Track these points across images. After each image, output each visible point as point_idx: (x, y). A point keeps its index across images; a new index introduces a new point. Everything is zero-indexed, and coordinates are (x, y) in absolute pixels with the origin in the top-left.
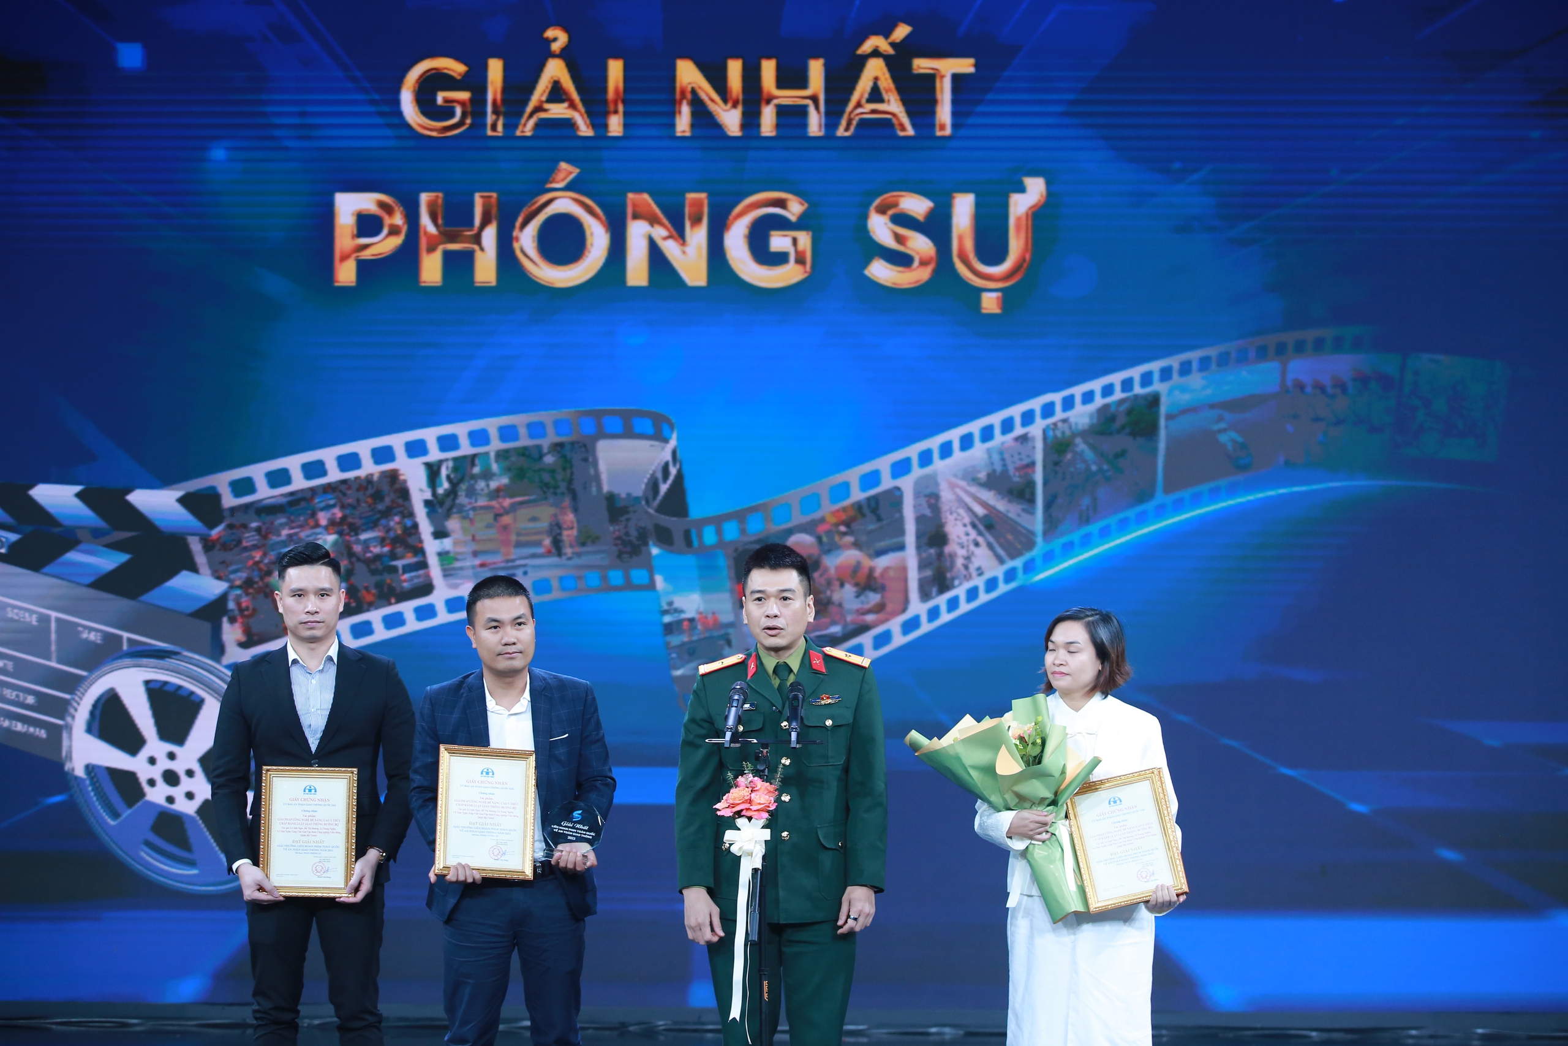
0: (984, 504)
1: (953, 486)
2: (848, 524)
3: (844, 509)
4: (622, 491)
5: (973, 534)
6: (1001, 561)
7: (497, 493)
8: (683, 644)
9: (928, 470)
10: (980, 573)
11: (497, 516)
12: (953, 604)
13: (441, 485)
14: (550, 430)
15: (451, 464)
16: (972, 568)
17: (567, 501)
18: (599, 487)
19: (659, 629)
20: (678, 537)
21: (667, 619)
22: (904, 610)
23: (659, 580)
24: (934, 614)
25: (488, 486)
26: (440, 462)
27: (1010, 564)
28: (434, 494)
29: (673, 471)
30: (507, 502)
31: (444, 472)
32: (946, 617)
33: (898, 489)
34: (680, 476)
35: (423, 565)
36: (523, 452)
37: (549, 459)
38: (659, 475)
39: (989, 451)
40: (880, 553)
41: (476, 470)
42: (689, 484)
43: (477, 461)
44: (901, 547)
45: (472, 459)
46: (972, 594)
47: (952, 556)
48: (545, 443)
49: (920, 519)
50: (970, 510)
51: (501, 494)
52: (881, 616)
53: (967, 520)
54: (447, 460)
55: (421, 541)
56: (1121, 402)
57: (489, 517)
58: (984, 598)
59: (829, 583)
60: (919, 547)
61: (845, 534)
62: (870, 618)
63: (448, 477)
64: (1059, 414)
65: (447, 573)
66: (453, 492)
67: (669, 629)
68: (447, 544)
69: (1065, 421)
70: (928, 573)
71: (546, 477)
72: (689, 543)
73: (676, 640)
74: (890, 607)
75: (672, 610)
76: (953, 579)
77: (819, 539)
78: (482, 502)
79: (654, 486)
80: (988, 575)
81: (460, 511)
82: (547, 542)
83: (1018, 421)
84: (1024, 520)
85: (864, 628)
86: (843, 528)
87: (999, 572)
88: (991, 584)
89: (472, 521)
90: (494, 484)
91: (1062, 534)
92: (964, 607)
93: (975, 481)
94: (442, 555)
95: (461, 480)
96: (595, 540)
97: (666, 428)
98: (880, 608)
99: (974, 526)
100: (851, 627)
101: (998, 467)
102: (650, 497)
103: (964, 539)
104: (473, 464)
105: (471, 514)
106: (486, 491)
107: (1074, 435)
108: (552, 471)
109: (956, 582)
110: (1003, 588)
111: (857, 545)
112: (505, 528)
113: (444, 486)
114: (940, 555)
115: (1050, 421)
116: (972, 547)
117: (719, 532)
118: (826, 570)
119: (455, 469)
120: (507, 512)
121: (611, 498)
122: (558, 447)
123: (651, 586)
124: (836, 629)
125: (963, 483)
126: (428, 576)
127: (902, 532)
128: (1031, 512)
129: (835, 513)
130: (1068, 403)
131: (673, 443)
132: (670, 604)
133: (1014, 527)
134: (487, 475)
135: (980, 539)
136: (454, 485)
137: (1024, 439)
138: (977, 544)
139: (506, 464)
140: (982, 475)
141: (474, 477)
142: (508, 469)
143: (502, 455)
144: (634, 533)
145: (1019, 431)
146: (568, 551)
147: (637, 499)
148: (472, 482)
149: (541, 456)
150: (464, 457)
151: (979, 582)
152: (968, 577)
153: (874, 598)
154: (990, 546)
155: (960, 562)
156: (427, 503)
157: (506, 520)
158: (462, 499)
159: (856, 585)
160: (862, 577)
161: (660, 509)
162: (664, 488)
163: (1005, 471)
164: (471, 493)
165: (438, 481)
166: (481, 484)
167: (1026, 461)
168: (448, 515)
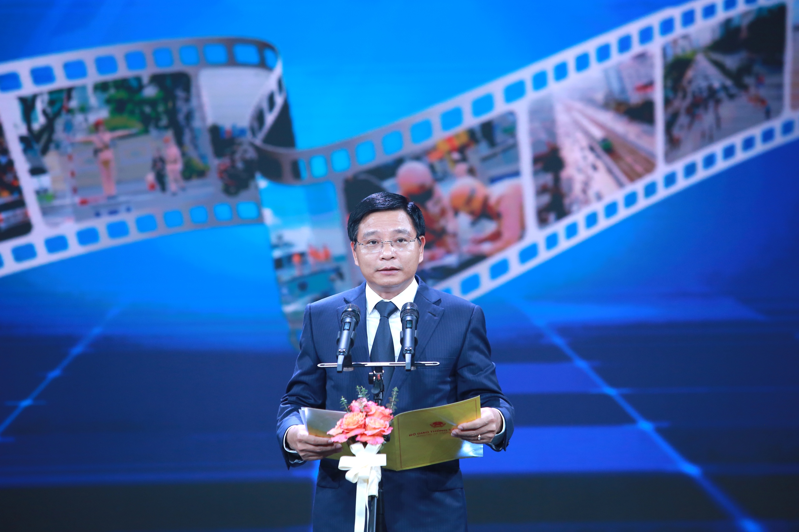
0: (601, 126)
1: (569, 109)
2: (462, 150)
3: (457, 136)
4: (227, 124)
5: (591, 157)
6: (621, 185)
7: (97, 126)
8: (294, 280)
9: (542, 93)
10: (599, 197)
11: (97, 152)
12: (572, 231)
13: (36, 119)
14: (149, 59)
15: (46, 98)
16: (591, 193)
17: (169, 134)
18: (203, 119)
19: (270, 266)
20: (287, 169)
21: (277, 254)
22: (521, 236)
23: (268, 215)
24: (552, 241)
25: (86, 120)
26: (34, 98)
27: (630, 188)
28: (29, 129)
29: (279, 100)
30: (107, 136)
31: (39, 106)
32: (564, 244)
33: (511, 114)
34: (286, 108)
35: (20, 203)
36: (122, 84)
37: (150, 92)
38: (265, 105)
39: (606, 72)
40: (494, 180)
41: (74, 104)
42: (296, 114)
43: (74, 94)
44: (516, 174)
45: (69, 91)
46: (592, 220)
47: (570, 180)
48: (145, 74)
49: (535, 144)
50: (587, 134)
51: (101, 128)
52: (498, 244)
53: (584, 142)
54: (41, 94)
55: (16, 178)
56: (745, 15)
57: (89, 153)
58: (603, 223)
59: (443, 213)
60: (536, 173)
61: (456, 162)
62: (486, 247)
63: (44, 112)
64: (679, 30)
65: (46, 211)
66: (49, 127)
67: (279, 264)
68: (45, 181)
69: (685, 37)
70: (546, 199)
71: (147, 109)
72: (296, 174)
73: (286, 274)
74: (507, 235)
75: (281, 244)
76: (571, 204)
77: (432, 168)
78: (80, 137)
79: (260, 117)
80: (608, 200)
81: (58, 146)
82: (151, 177)
83: (635, 39)
84: (643, 143)
85: (478, 258)
86: (456, 156)
87: (619, 196)
88: (611, 209)
89: (70, 158)
90: (93, 118)
91: (684, 155)
92: (584, 234)
93: (590, 101)
94: (41, 194)
95: (57, 114)
96: (202, 174)
97: (269, 54)
98: (495, 237)
99: (592, 149)
100: (466, 257)
101: (616, 86)
102: (256, 125)
103: (582, 164)
104: (69, 97)
105: (70, 150)
106: (84, 125)
107: (695, 52)
108: (153, 103)
109: (575, 208)
110: (623, 213)
111: (471, 172)
112: (106, 163)
113: (39, 121)
114: (557, 180)
115: (670, 37)
116: (590, 171)
117: (328, 162)
118: (439, 201)
119: (52, 103)
120: (106, 147)
121: (215, 131)
122: (157, 79)
123: (259, 220)
124: (451, 260)
125: (579, 105)
126: (26, 215)
127: (516, 159)
128: (651, 134)
129: (449, 140)
130: (689, 18)
131: (278, 70)
132: (280, 238)
133: (634, 150)
134: (84, 109)
135: (600, 164)
136: (51, 120)
137: (642, 57)
138: (595, 168)
139: (105, 96)
140: (600, 96)
141: (70, 111)
142: (108, 101)
143: (102, 87)
144: (240, 165)
145: (637, 48)
146: (172, 186)
147: (242, 132)
148: (69, 117)
149: (141, 87)
150: (59, 91)
151: (599, 207)
152: (587, 202)
153: (489, 227)
154: (610, 171)
155: (577, 188)
156: (23, 139)
157: (107, 155)
158: (59, 134)
159: (472, 213)
161: (268, 140)
162: (270, 118)
163: (623, 90)
164: (68, 127)
165: (33, 117)
166: (79, 118)
167: (644, 81)
168: (45, 151)
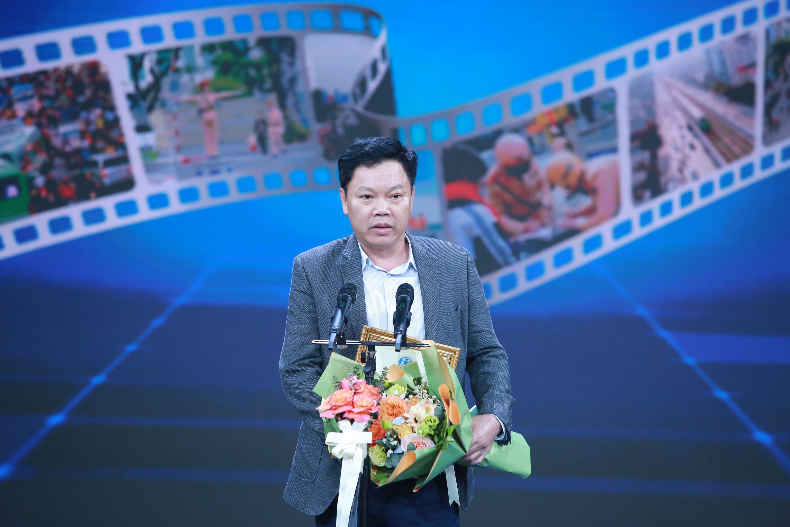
0: (701, 106)
1: (669, 87)
2: (560, 124)
3: (557, 110)
4: (329, 88)
5: (689, 137)
6: (717, 165)
7: (202, 87)
9: (644, 70)
10: (695, 176)
11: (201, 112)
12: (666, 209)
13: (143, 77)
14: (257, 22)
15: (154, 57)
16: (688, 173)
17: (273, 97)
18: (307, 83)
22: (616, 214)
24: (646, 218)
25: (192, 80)
26: (142, 56)
27: (726, 169)
28: (137, 86)
29: (382, 68)
30: (212, 97)
31: (147, 64)
32: (658, 222)
33: (612, 90)
34: (388, 75)
35: (124, 160)
36: (229, 46)
37: (256, 54)
38: (368, 72)
39: (708, 52)
41: (181, 63)
42: (398, 81)
43: (182, 54)
44: (614, 150)
45: (177, 51)
46: (687, 199)
47: (667, 159)
48: (252, 38)
49: (633, 122)
50: (685, 112)
51: (206, 88)
52: (592, 219)
53: (683, 121)
54: (149, 53)
55: (121, 135)
58: (698, 203)
60: (633, 150)
61: (554, 136)
63: (152, 71)
64: (783, 13)
65: (150, 169)
66: (156, 86)
68: (149, 139)
71: (252, 72)
76: (667, 183)
78: (185, 96)
79: (362, 84)
80: (704, 179)
81: (163, 105)
82: (253, 139)
83: (739, 20)
84: (742, 124)
86: (554, 130)
87: (715, 176)
88: (707, 189)
89: (175, 117)
90: (199, 78)
91: (782, 138)
92: (678, 212)
93: (690, 81)
94: (146, 151)
95: (164, 73)
96: (302, 138)
97: (374, 22)
99: (690, 128)
101: (717, 68)
102: (358, 91)
103: (679, 142)
104: (176, 57)
105: (175, 109)
106: (190, 85)
108: (258, 66)
109: (671, 186)
110: (719, 193)
111: (569, 146)
112: (210, 124)
113: (147, 79)
114: (654, 157)
115: (774, 19)
116: (688, 151)
117: (428, 131)
119: (159, 62)
120: (211, 107)
121: (318, 95)
122: (263, 42)
125: (680, 85)
126: (129, 171)
127: (614, 135)
128: (751, 116)
129: (549, 114)
131: (383, 38)
133: (732, 131)
134: (191, 69)
135: (697, 143)
136: (158, 79)
137: (745, 39)
138: (692, 147)
139: (211, 57)
140: (700, 76)
141: (177, 71)
142: (215, 63)
143: (209, 48)
144: (341, 131)
145: (740, 29)
146: (273, 148)
147: (344, 98)
148: (176, 76)
149: (247, 49)
150: (167, 51)
151: (695, 186)
152: (683, 181)
154: (707, 151)
155: (674, 166)
156: (130, 97)
157: (211, 115)
158: (165, 93)
160: (573, 179)
161: (369, 106)
162: (372, 85)
163: (724, 72)
164: (175, 86)
165: (140, 74)
166: (185, 78)
167: (746, 61)
168: (151, 109)
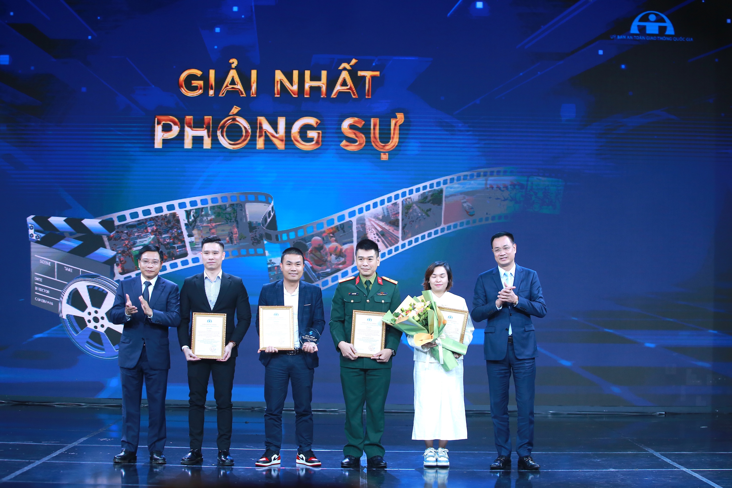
0: (381, 227)
1: (370, 220)
2: (333, 233)
3: (332, 228)
4: (254, 221)
5: (377, 237)
6: (387, 247)
8: (275, 275)
9: (361, 215)
11: (210, 229)
13: (191, 218)
14: (229, 199)
15: (194, 211)
17: (235, 224)
18: (246, 219)
19: (267, 270)
20: (274, 237)
21: (269, 266)
22: (353, 264)
23: (267, 252)
25: (207, 219)
26: (191, 210)
27: (390, 248)
28: (188, 221)
29: (272, 214)
30: (214, 224)
31: (192, 214)
33: (351, 221)
34: (274, 216)
35: (184, 246)
36: (220, 207)
37: (229, 210)
38: (267, 216)
39: (383, 208)
41: (203, 213)
42: (278, 219)
45: (202, 209)
48: (227, 204)
49: (358, 232)
50: (376, 229)
51: (211, 221)
52: (344, 266)
53: (375, 232)
54: (193, 209)
55: (184, 238)
56: (429, 192)
57: (208, 230)
59: (326, 254)
61: (332, 237)
62: (341, 266)
63: (193, 215)
64: (408, 196)
65: (193, 249)
66: (195, 221)
67: (270, 269)
68: (193, 239)
69: (409, 198)
71: (228, 216)
72: (277, 240)
73: (272, 274)
74: (347, 263)
75: (271, 263)
77: (323, 239)
78: (205, 224)
79: (265, 219)
81: (197, 228)
82: (228, 239)
83: (393, 198)
84: (395, 233)
85: (339, 270)
86: (331, 235)
87: (386, 251)
89: (201, 231)
90: (209, 218)
91: (408, 238)
93: (378, 219)
94: (191, 243)
95: (198, 217)
96: (245, 238)
97: (270, 199)
98: (344, 263)
99: (377, 235)
100: (334, 269)
101: (386, 214)
102: (264, 223)
104: (202, 211)
105: (201, 228)
107: (413, 203)
108: (230, 214)
110: (387, 256)
111: (336, 241)
112: (213, 234)
115: (404, 198)
117: (288, 236)
118: (325, 249)
119: (196, 213)
120: (214, 228)
121: (250, 223)
122: (232, 205)
123: (264, 254)
124: (329, 270)
125: (373, 220)
126: (186, 250)
127: (352, 237)
128: (398, 230)
129: (329, 230)
130: (411, 192)
131: (272, 204)
132: (271, 261)
133: (392, 235)
134: (207, 215)
135: (379, 239)
136: (195, 218)
137: (395, 204)
138: (378, 241)
139: (214, 211)
140: (381, 217)
141: (202, 216)
142: (215, 213)
143: (212, 208)
144: (258, 236)
145: (393, 201)
146: (235, 242)
147: (259, 224)
148: (202, 217)
149: (226, 209)
150: (199, 208)
153: (342, 260)
154: (383, 242)
156: (186, 224)
157: (214, 231)
158: (198, 223)
159: (336, 255)
160: (338, 252)
161: (267, 228)
162: (269, 220)
163: (388, 215)
164: (202, 221)
165: (190, 216)
166: (205, 218)
167: (396, 212)
168: (193, 229)
